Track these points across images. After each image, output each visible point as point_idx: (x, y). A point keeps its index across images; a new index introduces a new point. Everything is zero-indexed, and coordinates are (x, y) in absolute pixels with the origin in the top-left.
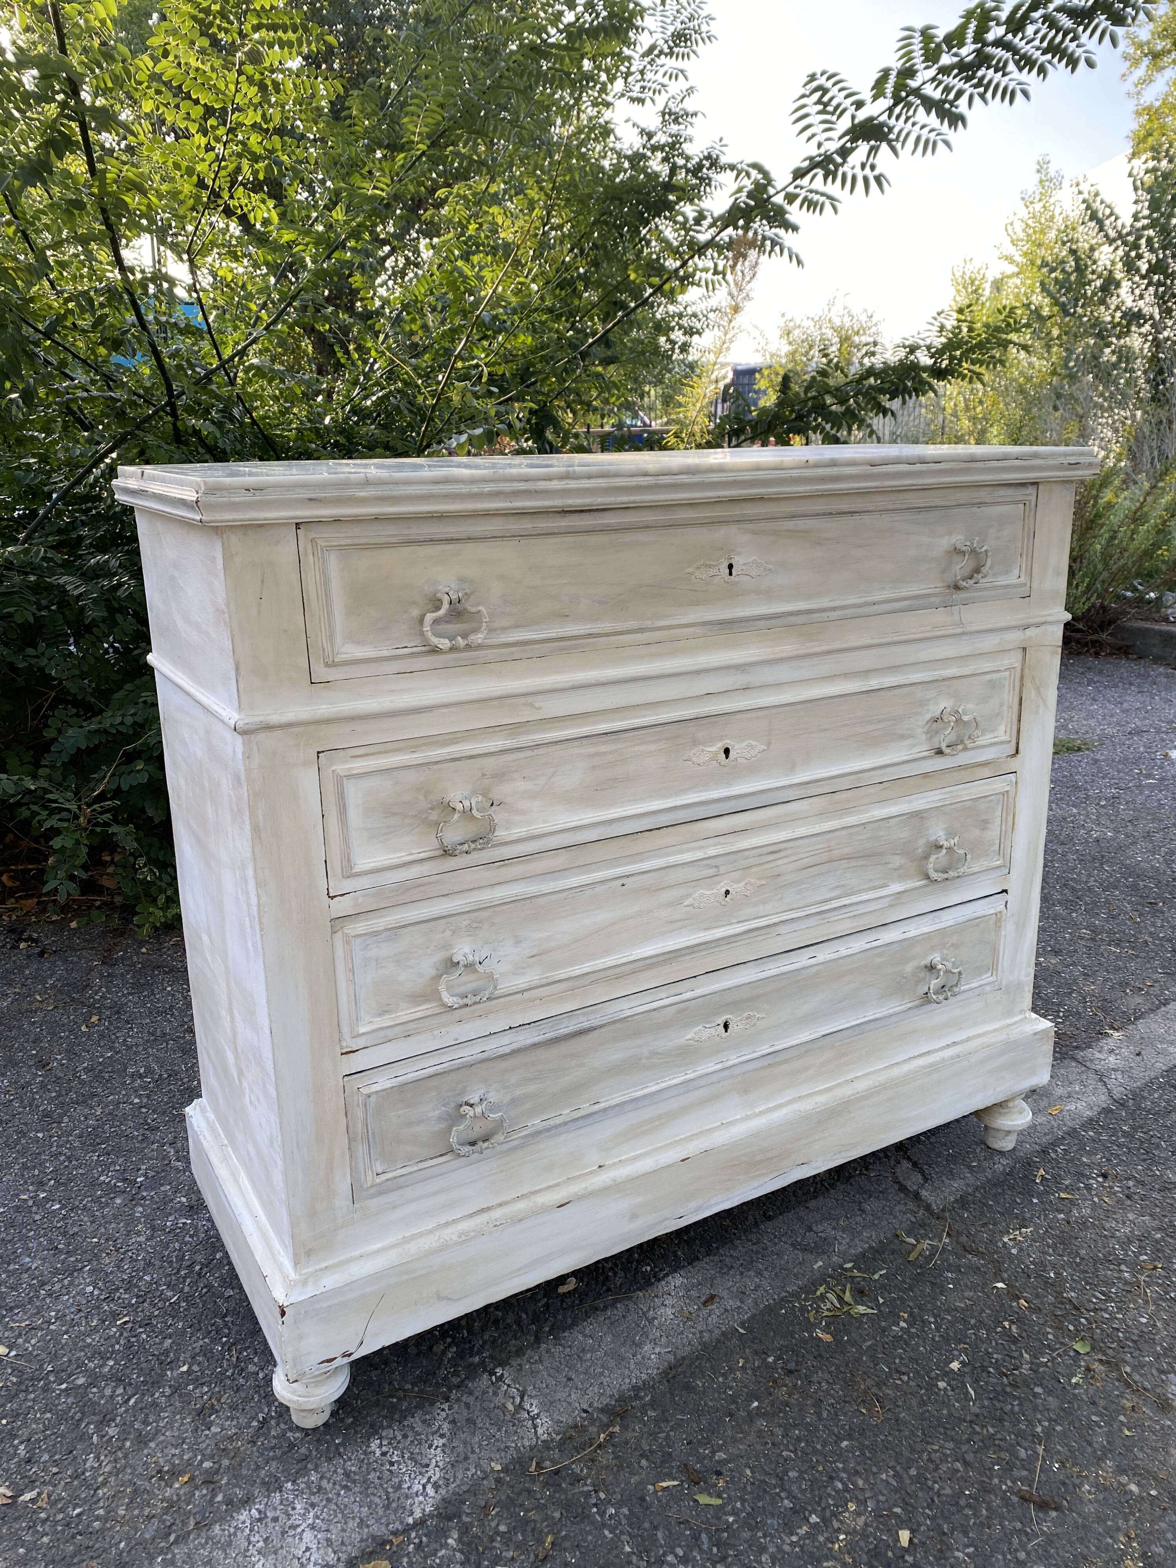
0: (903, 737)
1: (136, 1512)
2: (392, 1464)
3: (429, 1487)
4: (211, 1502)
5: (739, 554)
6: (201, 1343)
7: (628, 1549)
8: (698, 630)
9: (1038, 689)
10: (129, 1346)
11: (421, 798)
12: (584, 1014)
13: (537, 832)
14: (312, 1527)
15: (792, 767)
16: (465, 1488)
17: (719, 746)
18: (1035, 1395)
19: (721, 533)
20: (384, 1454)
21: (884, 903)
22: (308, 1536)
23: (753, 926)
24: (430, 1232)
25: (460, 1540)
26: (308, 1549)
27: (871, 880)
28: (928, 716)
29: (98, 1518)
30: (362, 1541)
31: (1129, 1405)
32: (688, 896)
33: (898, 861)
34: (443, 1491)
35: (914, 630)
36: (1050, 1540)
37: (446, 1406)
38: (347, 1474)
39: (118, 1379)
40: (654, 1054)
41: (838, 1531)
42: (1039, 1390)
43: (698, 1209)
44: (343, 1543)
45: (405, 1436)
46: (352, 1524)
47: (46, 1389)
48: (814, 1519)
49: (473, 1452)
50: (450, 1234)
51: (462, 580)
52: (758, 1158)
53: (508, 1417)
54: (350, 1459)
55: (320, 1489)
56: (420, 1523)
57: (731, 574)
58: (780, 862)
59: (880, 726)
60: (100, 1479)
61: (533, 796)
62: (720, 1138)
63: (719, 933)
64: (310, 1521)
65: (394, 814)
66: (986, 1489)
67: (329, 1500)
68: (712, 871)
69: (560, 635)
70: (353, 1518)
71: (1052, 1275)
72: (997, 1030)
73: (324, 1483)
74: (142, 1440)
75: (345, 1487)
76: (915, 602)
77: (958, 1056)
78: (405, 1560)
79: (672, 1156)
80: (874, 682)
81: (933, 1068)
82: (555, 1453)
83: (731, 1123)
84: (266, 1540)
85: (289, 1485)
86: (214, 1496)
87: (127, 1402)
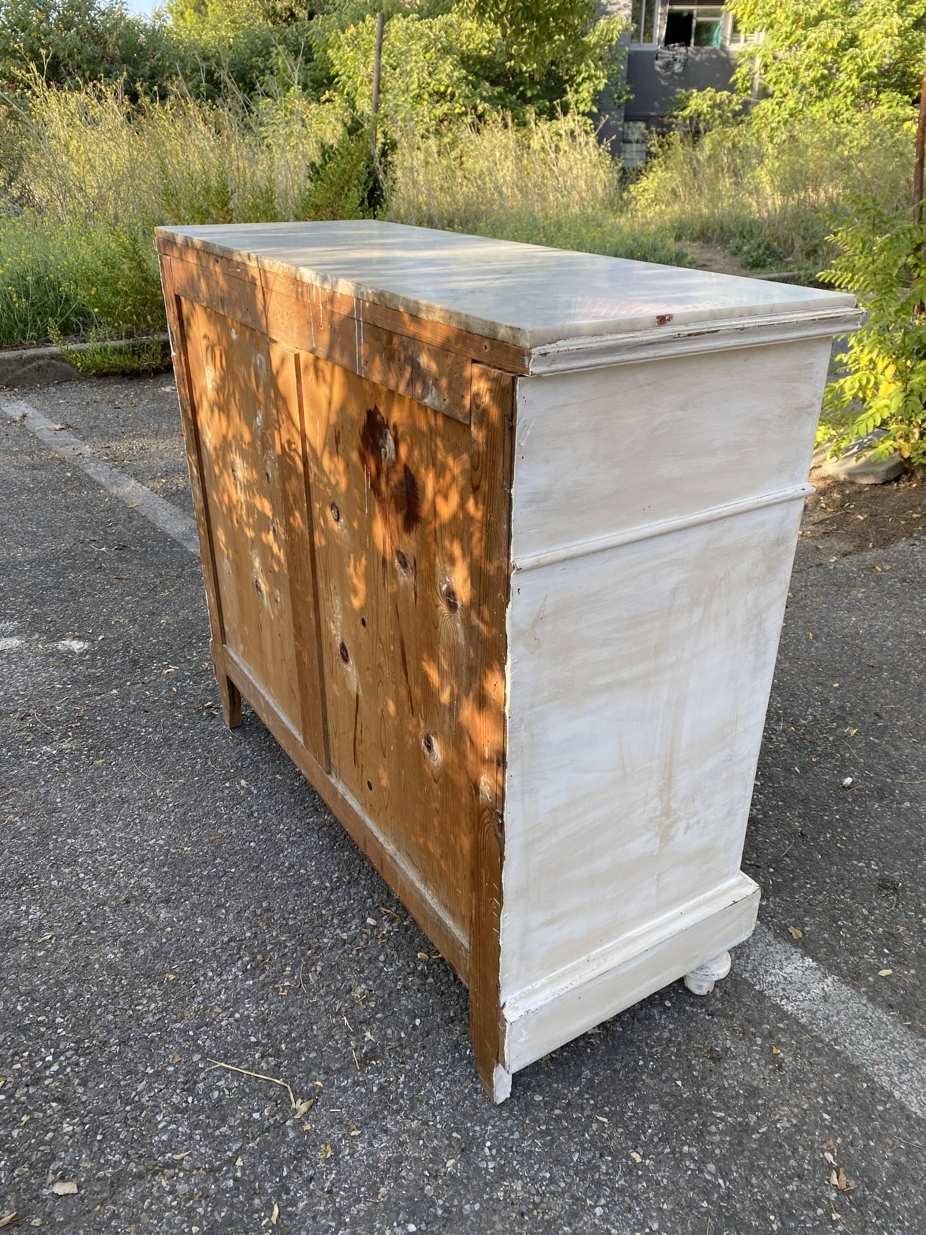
1: (811, 1075)
4: (784, 1030)
6: (648, 1081)
10: (665, 1140)
14: (781, 969)
22: (789, 970)
29: (825, 1100)
39: (700, 1134)
46: (771, 949)
47: (728, 1196)
55: (753, 970)
60: (796, 1110)
67: (760, 964)
70: (767, 949)
73: (750, 967)
74: (753, 1092)
75: (748, 957)
78: (784, 922)
84: (800, 992)
85: (757, 988)
86: (781, 1029)
87: (722, 1119)
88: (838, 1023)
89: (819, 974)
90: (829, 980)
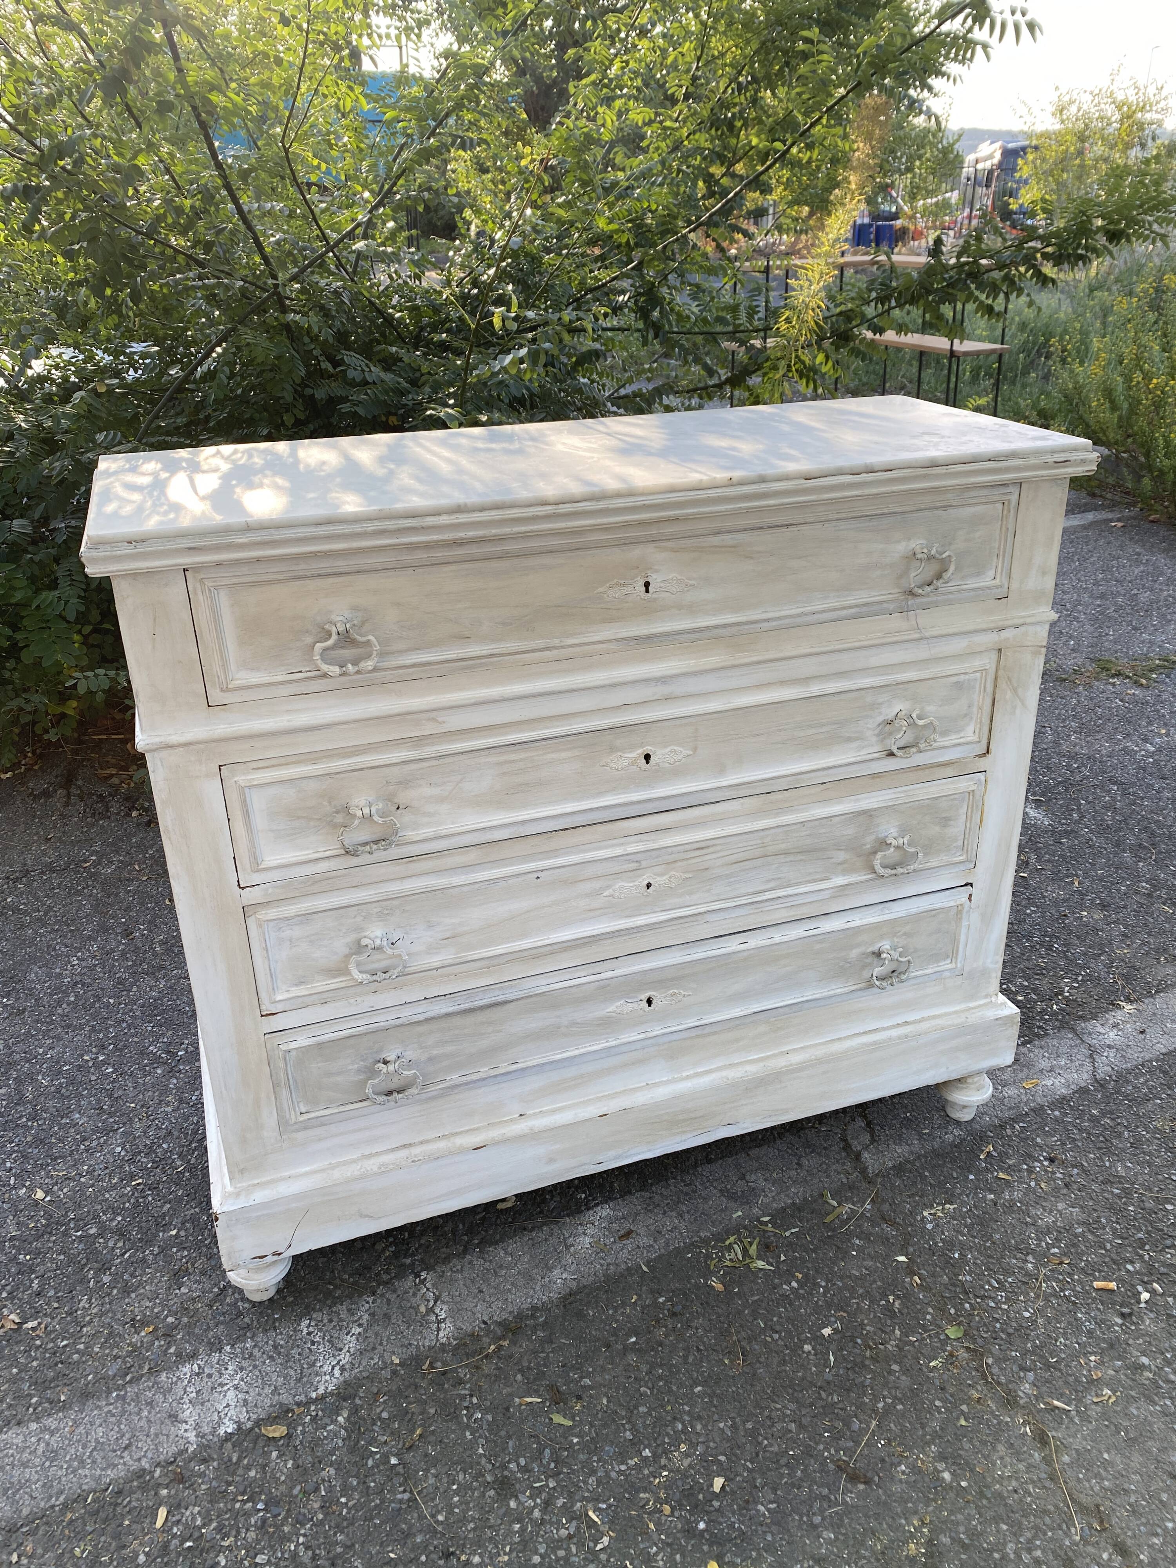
0: (849, 740)
1: (107, 1351)
2: (313, 1343)
3: (337, 1368)
4: (165, 1352)
5: (657, 571)
6: (192, 1211)
7: (481, 1451)
8: (612, 646)
9: (1015, 690)
10: (136, 1205)
11: (325, 803)
12: (500, 989)
13: (444, 832)
14: (236, 1387)
15: (722, 770)
16: (365, 1374)
17: (642, 751)
18: (891, 1372)
19: (637, 552)
20: (309, 1334)
21: (826, 895)
22: (231, 1394)
23: (678, 915)
24: (354, 1161)
25: (347, 1419)
26: (228, 1405)
27: (810, 874)
28: (880, 719)
29: (78, 1352)
30: (271, 1406)
31: (976, 1395)
32: (608, 887)
33: (841, 856)
34: (346, 1374)
35: (863, 637)
36: (849, 1510)
37: (370, 1300)
38: (275, 1347)
39: (121, 1233)
40: (574, 1024)
41: (664, 1468)
42: (895, 1367)
43: (617, 1158)
44: (256, 1405)
45: (330, 1321)
46: (268, 1390)
47: (66, 1234)
48: (647, 1453)
49: (381, 1344)
50: (372, 1165)
51: (355, 608)
52: (681, 1117)
53: (419, 1318)
54: (281, 1333)
55: (251, 1355)
56: (322, 1399)
57: (647, 591)
58: (708, 857)
59: (824, 730)
60: (88, 1318)
61: (441, 800)
62: (641, 1099)
63: (640, 921)
64: (236, 1382)
65: (298, 818)
66: (808, 1452)
67: (255, 1367)
68: (634, 866)
69: (461, 656)
70: (270, 1385)
71: (956, 1256)
72: (956, 1012)
73: (256, 1352)
74: (126, 1291)
75: (271, 1358)
76: (864, 609)
77: (906, 1036)
78: (300, 1428)
79: (593, 1111)
80: (815, 689)
81: (877, 1046)
82: (448, 1357)
83: (656, 1085)
84: (198, 1392)
85: (228, 1348)
86: (169, 1348)
87: (123, 1255)
88: (138, 1414)
89: (206, 1429)
90: (192, 1436)
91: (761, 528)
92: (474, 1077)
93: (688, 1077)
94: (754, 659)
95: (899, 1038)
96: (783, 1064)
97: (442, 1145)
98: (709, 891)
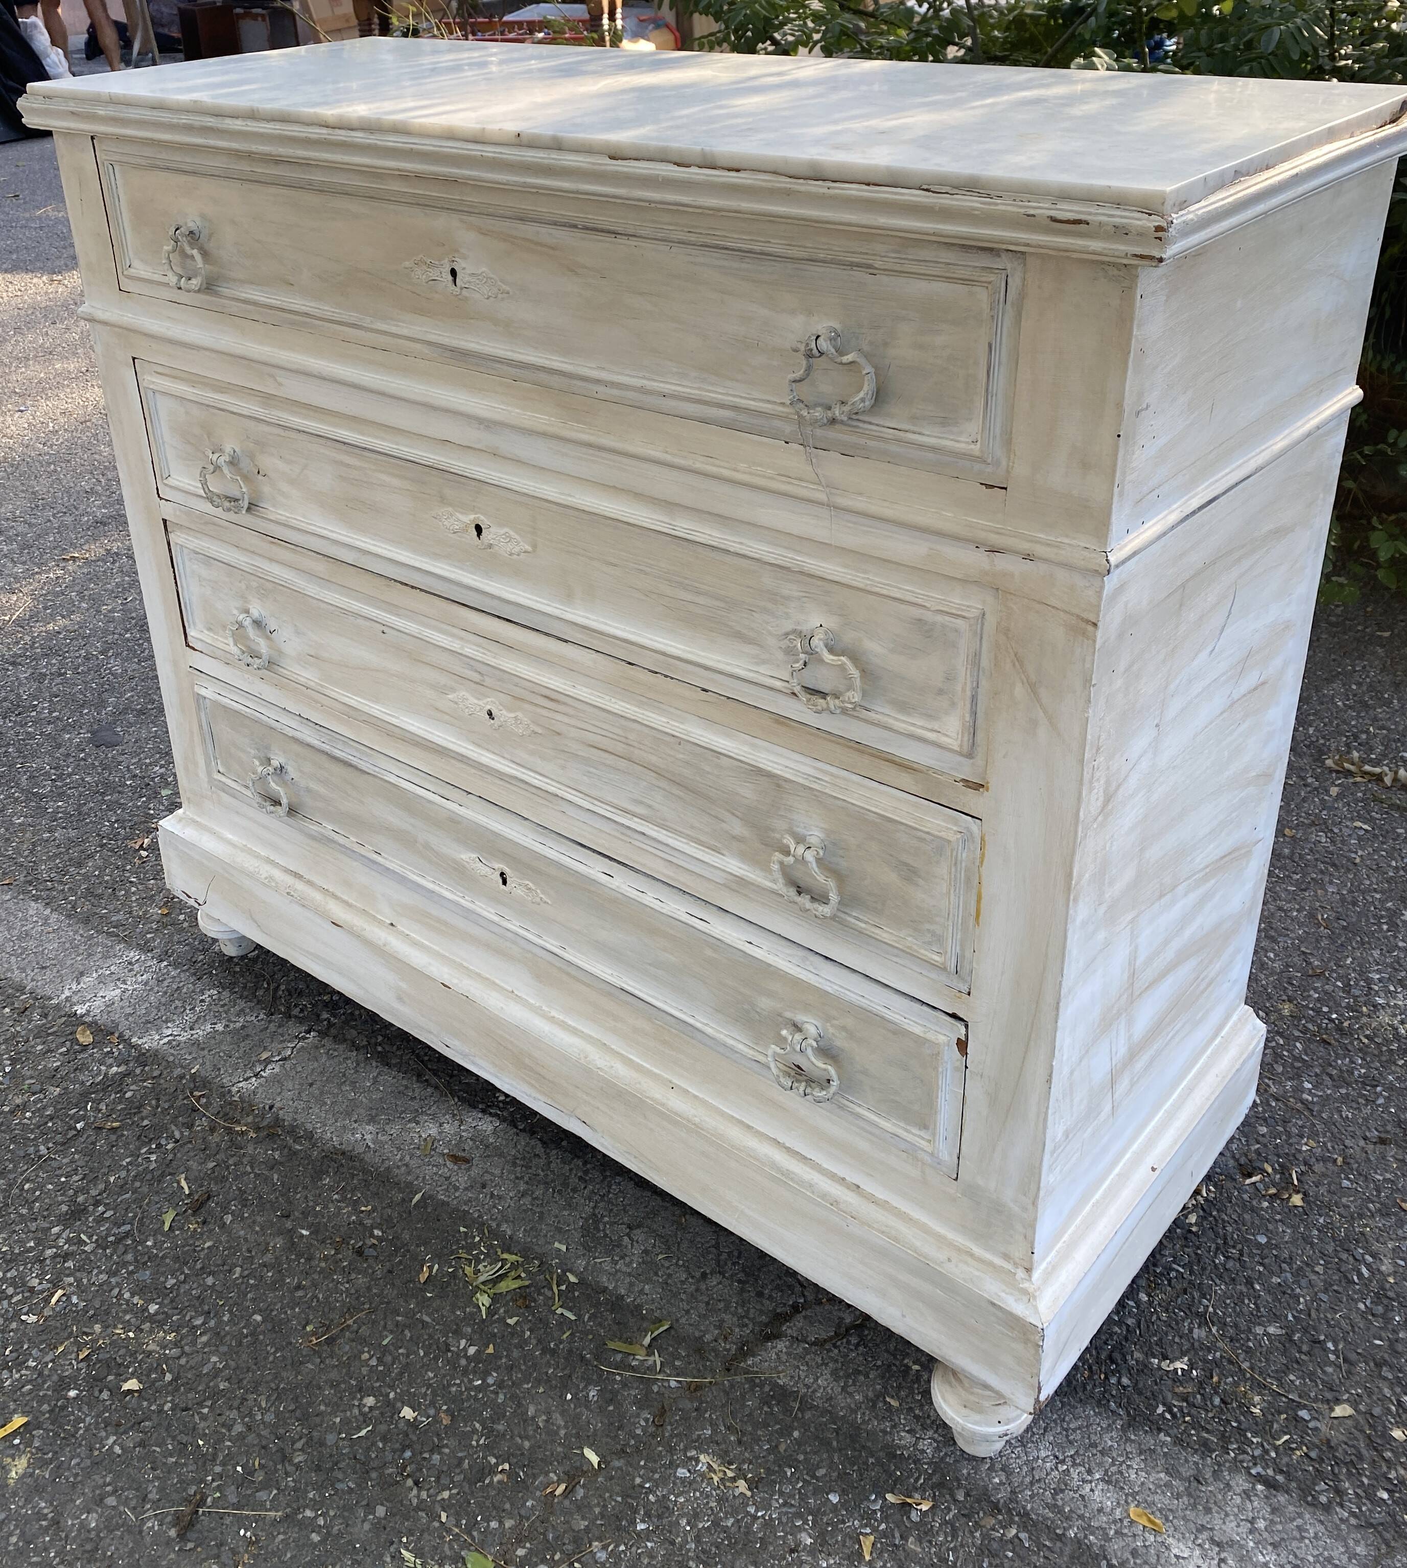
0: (739, 636)
2: (192, 1009)
3: (170, 1038)
4: (146, 934)
5: (465, 258)
8: (425, 350)
12: (357, 750)
13: (294, 523)
14: (125, 991)
15: (569, 597)
16: (170, 1058)
17: (469, 518)
19: (440, 221)
20: (202, 1001)
21: (719, 877)
22: (116, 992)
23: (524, 777)
24: (259, 857)
25: (116, 1074)
26: (104, 997)
27: (692, 827)
28: (788, 626)
30: (112, 1021)
32: (451, 689)
33: (738, 828)
34: (165, 1047)
35: (742, 466)
37: (261, 1017)
38: (178, 989)
40: (427, 846)
43: (465, 1056)
44: (110, 1012)
45: (223, 1006)
46: (128, 1011)
49: (210, 1051)
50: (265, 871)
51: (203, 216)
52: (527, 1061)
53: (254, 1059)
54: (195, 985)
55: (162, 981)
56: (132, 1046)
57: (455, 284)
58: (559, 717)
59: (701, 600)
61: (292, 482)
62: (493, 1001)
63: (487, 758)
64: (130, 988)
65: (188, 442)
67: (151, 990)
68: (476, 676)
69: (285, 306)
72: (940, 1238)
73: (169, 981)
75: (165, 993)
76: (742, 417)
77: (835, 1203)
78: (95, 1050)
80: (684, 526)
81: (784, 1178)
82: (216, 1103)
84: (111, 973)
85: (165, 964)
86: (151, 933)
88: (78, 955)
89: (75, 999)
90: (66, 995)
91: (575, 226)
92: (341, 840)
93: (552, 1020)
94: (585, 437)
95: (824, 1196)
96: (658, 1096)
97: (318, 897)
98: (563, 768)
